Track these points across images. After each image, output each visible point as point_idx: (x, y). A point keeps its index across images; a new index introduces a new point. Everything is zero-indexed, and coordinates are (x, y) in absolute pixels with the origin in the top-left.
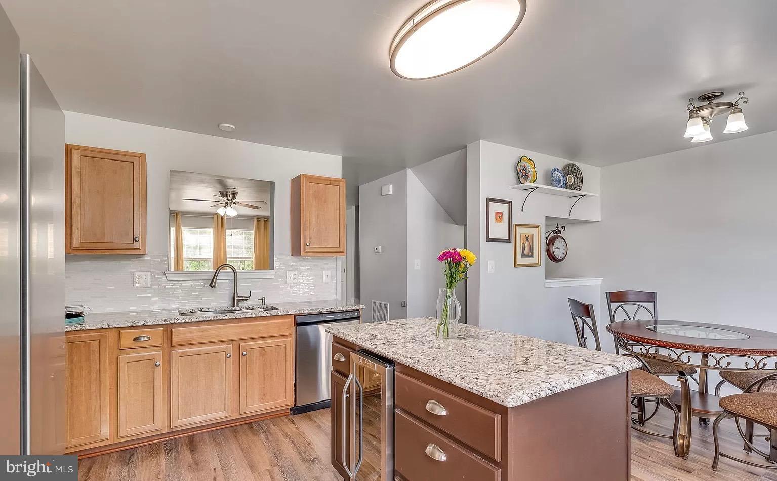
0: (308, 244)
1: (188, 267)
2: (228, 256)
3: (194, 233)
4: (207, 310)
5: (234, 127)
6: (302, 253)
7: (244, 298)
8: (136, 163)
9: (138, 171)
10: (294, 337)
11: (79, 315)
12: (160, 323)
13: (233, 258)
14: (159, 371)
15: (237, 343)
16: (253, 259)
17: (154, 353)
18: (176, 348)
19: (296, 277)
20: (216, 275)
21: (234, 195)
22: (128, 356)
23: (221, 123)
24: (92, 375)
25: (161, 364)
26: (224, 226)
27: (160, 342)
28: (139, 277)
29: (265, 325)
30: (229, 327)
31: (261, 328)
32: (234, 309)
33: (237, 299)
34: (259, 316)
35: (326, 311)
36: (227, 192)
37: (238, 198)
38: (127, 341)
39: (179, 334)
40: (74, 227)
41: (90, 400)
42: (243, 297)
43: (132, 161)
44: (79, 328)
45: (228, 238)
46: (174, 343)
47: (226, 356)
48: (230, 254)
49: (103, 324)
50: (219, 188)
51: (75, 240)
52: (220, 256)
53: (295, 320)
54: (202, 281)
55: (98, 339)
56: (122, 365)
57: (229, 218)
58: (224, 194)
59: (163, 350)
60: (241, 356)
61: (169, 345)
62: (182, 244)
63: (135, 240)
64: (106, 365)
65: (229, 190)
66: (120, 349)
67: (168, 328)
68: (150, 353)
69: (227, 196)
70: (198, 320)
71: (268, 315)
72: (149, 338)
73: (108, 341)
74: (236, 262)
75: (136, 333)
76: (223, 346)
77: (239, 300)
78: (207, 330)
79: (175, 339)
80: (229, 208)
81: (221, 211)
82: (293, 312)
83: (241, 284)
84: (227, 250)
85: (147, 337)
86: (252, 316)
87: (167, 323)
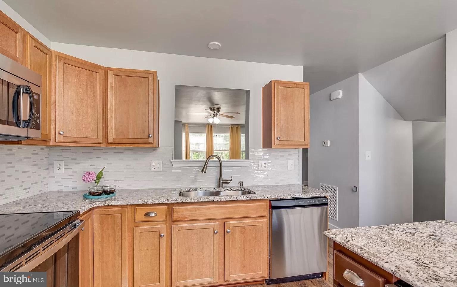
0: (278, 138)
1: (192, 157)
2: (214, 149)
3: (195, 136)
4: (200, 190)
5: (219, 44)
6: (273, 146)
7: (227, 182)
8: (150, 78)
9: (152, 84)
10: (269, 219)
11: (112, 192)
12: (164, 202)
13: (218, 151)
14: (164, 241)
15: (223, 221)
16: (229, 152)
17: (159, 226)
18: (175, 223)
19: (266, 165)
20: (206, 163)
21: (218, 109)
22: (141, 227)
23: (210, 42)
24: (116, 241)
25: (165, 236)
26: (212, 131)
27: (164, 218)
28: (155, 164)
29: (246, 207)
30: (216, 207)
31: (242, 209)
32: (219, 190)
33: (221, 182)
34: (241, 199)
35: (297, 196)
36: (214, 107)
37: (221, 111)
38: (140, 216)
39: (179, 212)
40: (110, 128)
41: (115, 260)
42: (226, 180)
43: (147, 76)
44: (107, 204)
45: (214, 138)
46: (174, 219)
47: (214, 232)
48: (216, 148)
49: (124, 202)
50: (209, 105)
51: (110, 137)
52: (210, 150)
53: (270, 204)
54: (197, 168)
55: (121, 213)
56: (137, 234)
57: (215, 124)
58: (212, 109)
59: (166, 224)
60: (225, 232)
61: (171, 220)
62: (189, 143)
63: (149, 137)
64: (126, 234)
65: (215, 106)
66: (135, 222)
67: (170, 206)
68: (157, 226)
69: (214, 110)
70: (192, 201)
71: (248, 199)
72: (156, 214)
73: (127, 215)
74: (219, 153)
75: (147, 209)
76: (211, 223)
77: (223, 183)
78: (199, 209)
79: (175, 216)
80: (215, 118)
81: (211, 121)
82: (268, 197)
83: (224, 170)
84: (214, 146)
85: (155, 213)
86: (234, 199)
87: (169, 202)
